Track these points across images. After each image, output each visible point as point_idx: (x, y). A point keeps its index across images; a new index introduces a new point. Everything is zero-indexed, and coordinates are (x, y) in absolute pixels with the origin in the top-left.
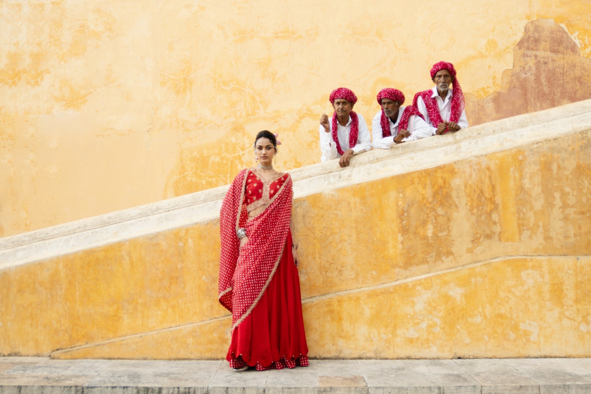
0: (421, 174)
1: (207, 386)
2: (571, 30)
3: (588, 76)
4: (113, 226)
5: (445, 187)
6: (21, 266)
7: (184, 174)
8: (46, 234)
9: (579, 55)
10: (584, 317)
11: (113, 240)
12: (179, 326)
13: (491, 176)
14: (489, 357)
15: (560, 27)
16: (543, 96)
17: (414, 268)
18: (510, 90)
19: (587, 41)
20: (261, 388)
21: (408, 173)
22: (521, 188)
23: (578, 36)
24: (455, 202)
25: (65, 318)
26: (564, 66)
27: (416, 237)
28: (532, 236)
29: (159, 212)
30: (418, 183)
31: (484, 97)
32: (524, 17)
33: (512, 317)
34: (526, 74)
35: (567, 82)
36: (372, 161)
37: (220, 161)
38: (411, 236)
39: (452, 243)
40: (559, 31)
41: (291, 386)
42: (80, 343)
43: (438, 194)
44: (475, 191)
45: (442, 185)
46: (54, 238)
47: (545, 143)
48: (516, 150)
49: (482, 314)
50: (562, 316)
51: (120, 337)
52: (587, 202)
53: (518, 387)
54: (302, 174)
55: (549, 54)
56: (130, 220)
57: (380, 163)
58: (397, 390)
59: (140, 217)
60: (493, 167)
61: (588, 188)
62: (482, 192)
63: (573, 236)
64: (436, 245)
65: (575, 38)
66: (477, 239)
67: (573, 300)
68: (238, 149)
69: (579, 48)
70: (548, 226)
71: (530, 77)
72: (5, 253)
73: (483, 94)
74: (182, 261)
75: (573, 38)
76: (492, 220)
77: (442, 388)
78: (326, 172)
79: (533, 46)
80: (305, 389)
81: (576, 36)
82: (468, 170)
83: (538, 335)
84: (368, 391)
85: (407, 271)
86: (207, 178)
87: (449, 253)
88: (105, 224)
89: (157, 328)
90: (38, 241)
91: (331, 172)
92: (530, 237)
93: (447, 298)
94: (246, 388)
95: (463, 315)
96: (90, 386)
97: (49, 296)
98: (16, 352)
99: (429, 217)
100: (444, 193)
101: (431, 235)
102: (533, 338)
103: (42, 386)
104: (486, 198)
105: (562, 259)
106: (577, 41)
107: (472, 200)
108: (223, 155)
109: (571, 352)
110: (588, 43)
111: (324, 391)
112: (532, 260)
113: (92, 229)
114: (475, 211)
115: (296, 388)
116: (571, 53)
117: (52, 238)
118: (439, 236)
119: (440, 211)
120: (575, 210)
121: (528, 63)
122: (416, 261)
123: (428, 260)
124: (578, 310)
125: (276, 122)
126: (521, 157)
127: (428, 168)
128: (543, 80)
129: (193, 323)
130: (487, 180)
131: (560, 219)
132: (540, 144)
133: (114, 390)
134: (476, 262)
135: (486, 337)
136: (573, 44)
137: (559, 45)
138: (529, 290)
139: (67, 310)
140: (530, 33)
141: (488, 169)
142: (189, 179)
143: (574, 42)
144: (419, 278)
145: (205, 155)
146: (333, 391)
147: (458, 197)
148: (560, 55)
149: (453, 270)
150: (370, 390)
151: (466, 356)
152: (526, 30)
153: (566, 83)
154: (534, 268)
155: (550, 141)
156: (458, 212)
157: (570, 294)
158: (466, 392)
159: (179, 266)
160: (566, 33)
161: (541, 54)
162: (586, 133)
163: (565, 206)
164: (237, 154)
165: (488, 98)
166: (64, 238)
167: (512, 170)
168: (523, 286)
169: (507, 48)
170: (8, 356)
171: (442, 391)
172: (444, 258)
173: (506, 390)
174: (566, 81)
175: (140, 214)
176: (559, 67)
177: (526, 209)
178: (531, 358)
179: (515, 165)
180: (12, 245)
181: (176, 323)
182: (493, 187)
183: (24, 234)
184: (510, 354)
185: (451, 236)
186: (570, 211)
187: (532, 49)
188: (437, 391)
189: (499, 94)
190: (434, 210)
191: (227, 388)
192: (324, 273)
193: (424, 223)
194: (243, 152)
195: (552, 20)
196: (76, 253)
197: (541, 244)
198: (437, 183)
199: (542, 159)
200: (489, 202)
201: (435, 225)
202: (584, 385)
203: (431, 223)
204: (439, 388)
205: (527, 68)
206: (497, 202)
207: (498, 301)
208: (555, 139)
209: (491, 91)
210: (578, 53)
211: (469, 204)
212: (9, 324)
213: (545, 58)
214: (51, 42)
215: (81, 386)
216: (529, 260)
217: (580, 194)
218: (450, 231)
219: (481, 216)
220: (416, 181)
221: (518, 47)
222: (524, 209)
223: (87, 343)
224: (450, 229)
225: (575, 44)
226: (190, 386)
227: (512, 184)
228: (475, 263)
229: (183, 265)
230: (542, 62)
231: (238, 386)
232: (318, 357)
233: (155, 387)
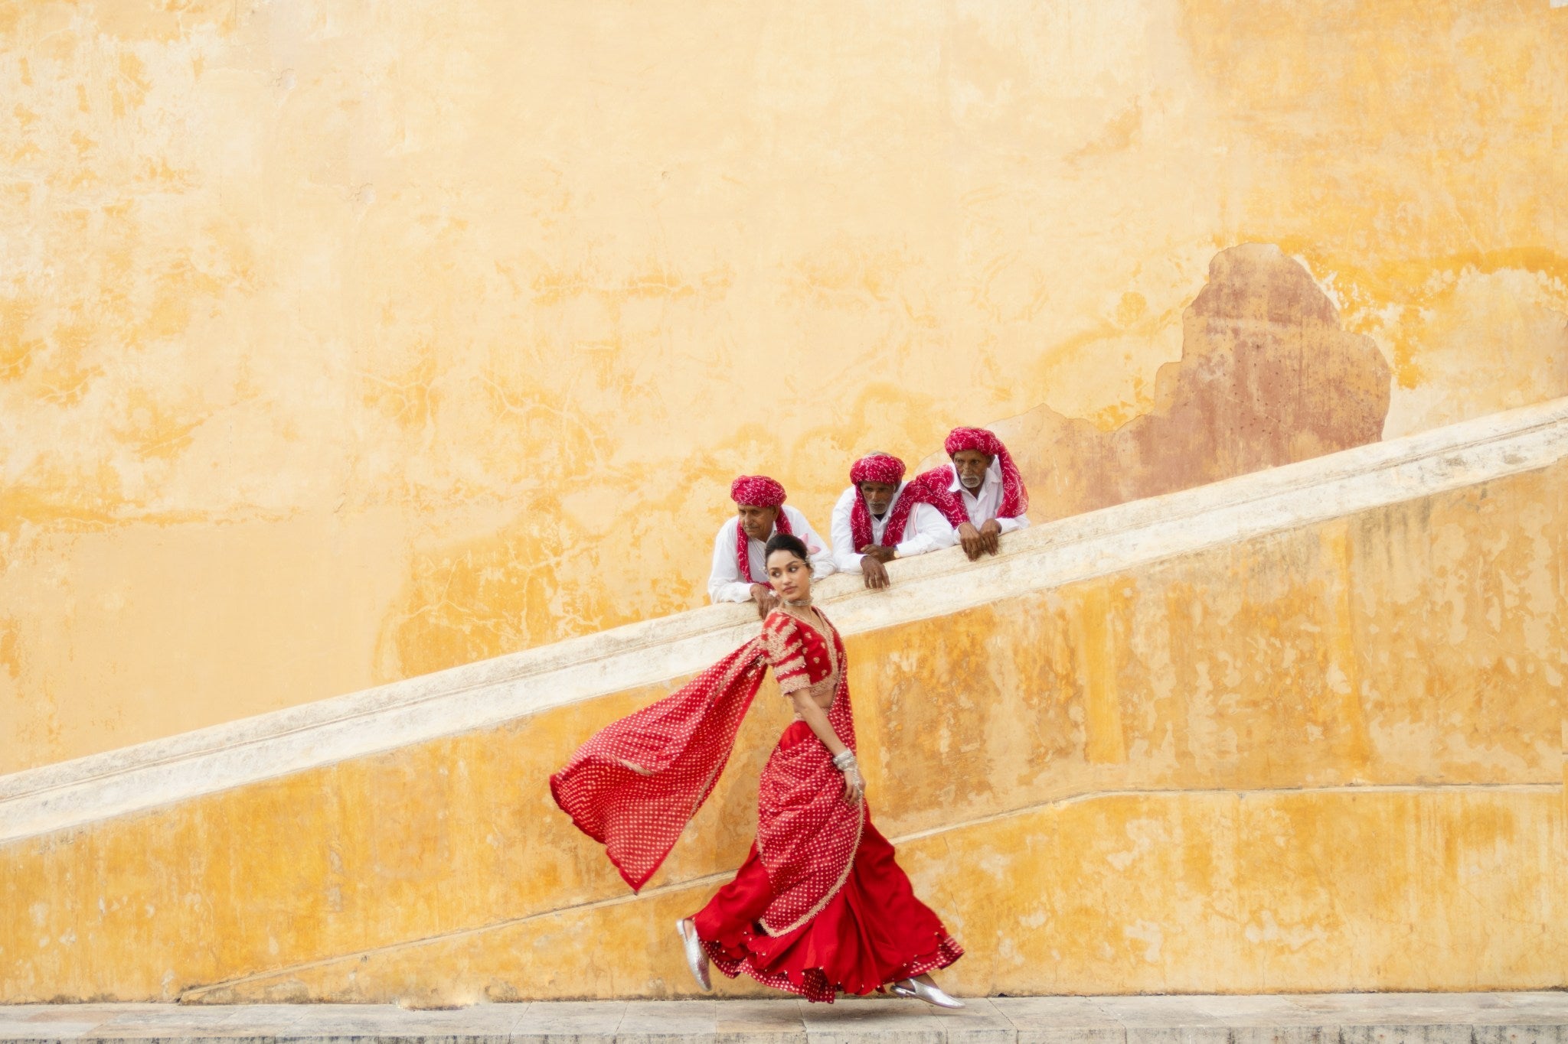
0: (927, 627)
1: (508, 1034)
2: (1318, 270)
3: (1358, 376)
4: (299, 735)
5: (973, 653)
6: (116, 818)
7: (422, 610)
8: (159, 752)
9: (1338, 328)
10: (1253, 913)
11: (304, 763)
12: (439, 936)
13: (1068, 630)
14: (1063, 992)
15: (1293, 262)
16: (1251, 425)
17: (912, 817)
18: (1174, 410)
19: (1356, 295)
20: (609, 1036)
21: (900, 625)
22: (1128, 656)
23: (1334, 283)
24: (995, 684)
25: (207, 924)
26: (1301, 352)
27: (916, 754)
28: (1151, 752)
29: (395, 705)
30: (920, 646)
31: (1115, 428)
32: (1209, 239)
33: (1107, 912)
34: (1213, 372)
35: (1310, 392)
36: (830, 600)
37: (504, 580)
38: (907, 752)
39: (990, 764)
40: (1290, 272)
41: (664, 1033)
42: (238, 974)
43: (960, 667)
44: (1035, 661)
45: (968, 649)
46: (178, 760)
47: (1177, 562)
48: (1117, 577)
49: (1048, 907)
50: (1209, 910)
51: (319, 959)
52: (1263, 682)
53: (1085, 1032)
54: (686, 626)
55: (1266, 326)
56: (335, 722)
57: (845, 603)
58: (860, 1039)
59: (356, 717)
60: (1070, 612)
61: (1266, 653)
62: (1048, 662)
63: (1234, 750)
64: (956, 771)
65: (1327, 287)
66: (1038, 757)
67: (1231, 880)
68: (546, 551)
69: (1336, 311)
70: (1185, 731)
71: (1222, 380)
72: (76, 792)
73: (1111, 420)
74: (447, 806)
75: (1323, 287)
76: (1069, 718)
77: (944, 1034)
78: (735, 622)
79: (1230, 307)
80: (691, 1037)
81: (1331, 283)
82: (1020, 619)
83: (1160, 950)
84: (807, 1040)
85: (898, 822)
86: (475, 619)
87: (983, 786)
88: (282, 731)
89: (395, 941)
90: (145, 767)
91: (745, 623)
92: (1148, 753)
93: (977, 876)
94: (581, 1036)
95: (1010, 909)
96: (288, 1037)
97: (174, 879)
98: (106, 994)
99: (941, 714)
100: (973, 666)
101: (947, 750)
102: (1151, 955)
103: (199, 1039)
104: (1057, 676)
105: (1209, 798)
106: (1333, 296)
107: (1029, 678)
108: (510, 565)
109: (1226, 982)
110: (1359, 300)
111: (726, 1040)
112: (1147, 798)
113: (257, 741)
114: (1035, 701)
115: (673, 1035)
116: (1319, 322)
117: (173, 761)
118: (962, 751)
119: (964, 701)
120: (1238, 697)
121: (1217, 347)
122: (916, 801)
123: (940, 799)
124: (1241, 898)
125: (633, 489)
126: (1127, 592)
127: (941, 614)
128: (1253, 387)
129: (469, 930)
130: (1059, 640)
131: (1207, 716)
132: (1167, 565)
133: (335, 1042)
134: (1037, 804)
135: (1055, 953)
136: (1322, 302)
137: (1290, 305)
138: (1141, 859)
139: (211, 907)
140: (1223, 278)
141: (1062, 615)
142: (432, 620)
143: (1326, 298)
144: (920, 835)
145: (470, 566)
146: (741, 1040)
147: (1001, 673)
148: (1293, 329)
149: (991, 819)
150: (809, 1038)
151: (1015, 992)
152: (1214, 271)
153: (1306, 393)
154: (1152, 814)
155: (1188, 558)
156: (1000, 702)
157: (1225, 866)
158: (989, 1041)
159: (440, 816)
160: (1308, 276)
161: (1248, 325)
162: (1263, 542)
163: (1218, 689)
164: (542, 564)
165: (1123, 430)
166: (200, 760)
167: (1109, 617)
168: (1129, 850)
169: (1169, 312)
170: (90, 1003)
171: (944, 1040)
172: (972, 796)
173: (1063, 1037)
174: (1305, 388)
175: (355, 710)
176: (1289, 357)
177: (1139, 696)
178: (1147, 995)
179: (1116, 608)
180: (90, 775)
181: (434, 930)
182: (1072, 653)
183: (113, 753)
184: (1106, 987)
185: (986, 752)
186: (1230, 700)
187: (1228, 316)
188: (934, 1039)
189: (1150, 419)
190: (951, 698)
191: (546, 1037)
192: (731, 827)
193: (932, 726)
194: (558, 559)
195: (1274, 245)
196: (229, 791)
197: (1169, 767)
198: (958, 645)
199: (1171, 595)
200: (1063, 682)
201: (955, 729)
202: (1210, 1028)
203: (946, 725)
204: (939, 1034)
205: (1215, 359)
206: (1080, 682)
207: (1080, 880)
208: (1198, 555)
209: (1131, 413)
210: (1334, 322)
211: (1023, 687)
212: (90, 937)
213: (1257, 335)
214: (106, 302)
215: (272, 1038)
216: (1142, 800)
217: (1249, 664)
218: (984, 742)
219: (1047, 711)
220: (916, 641)
221: (1194, 311)
222: (1136, 696)
223: (252, 973)
224: (984, 737)
225: (1327, 302)
226: (475, 1034)
227: (1109, 645)
228: (1035, 806)
229: (447, 813)
230: (1251, 345)
231: (566, 1033)
232: (720, 994)
233: (411, 1037)
